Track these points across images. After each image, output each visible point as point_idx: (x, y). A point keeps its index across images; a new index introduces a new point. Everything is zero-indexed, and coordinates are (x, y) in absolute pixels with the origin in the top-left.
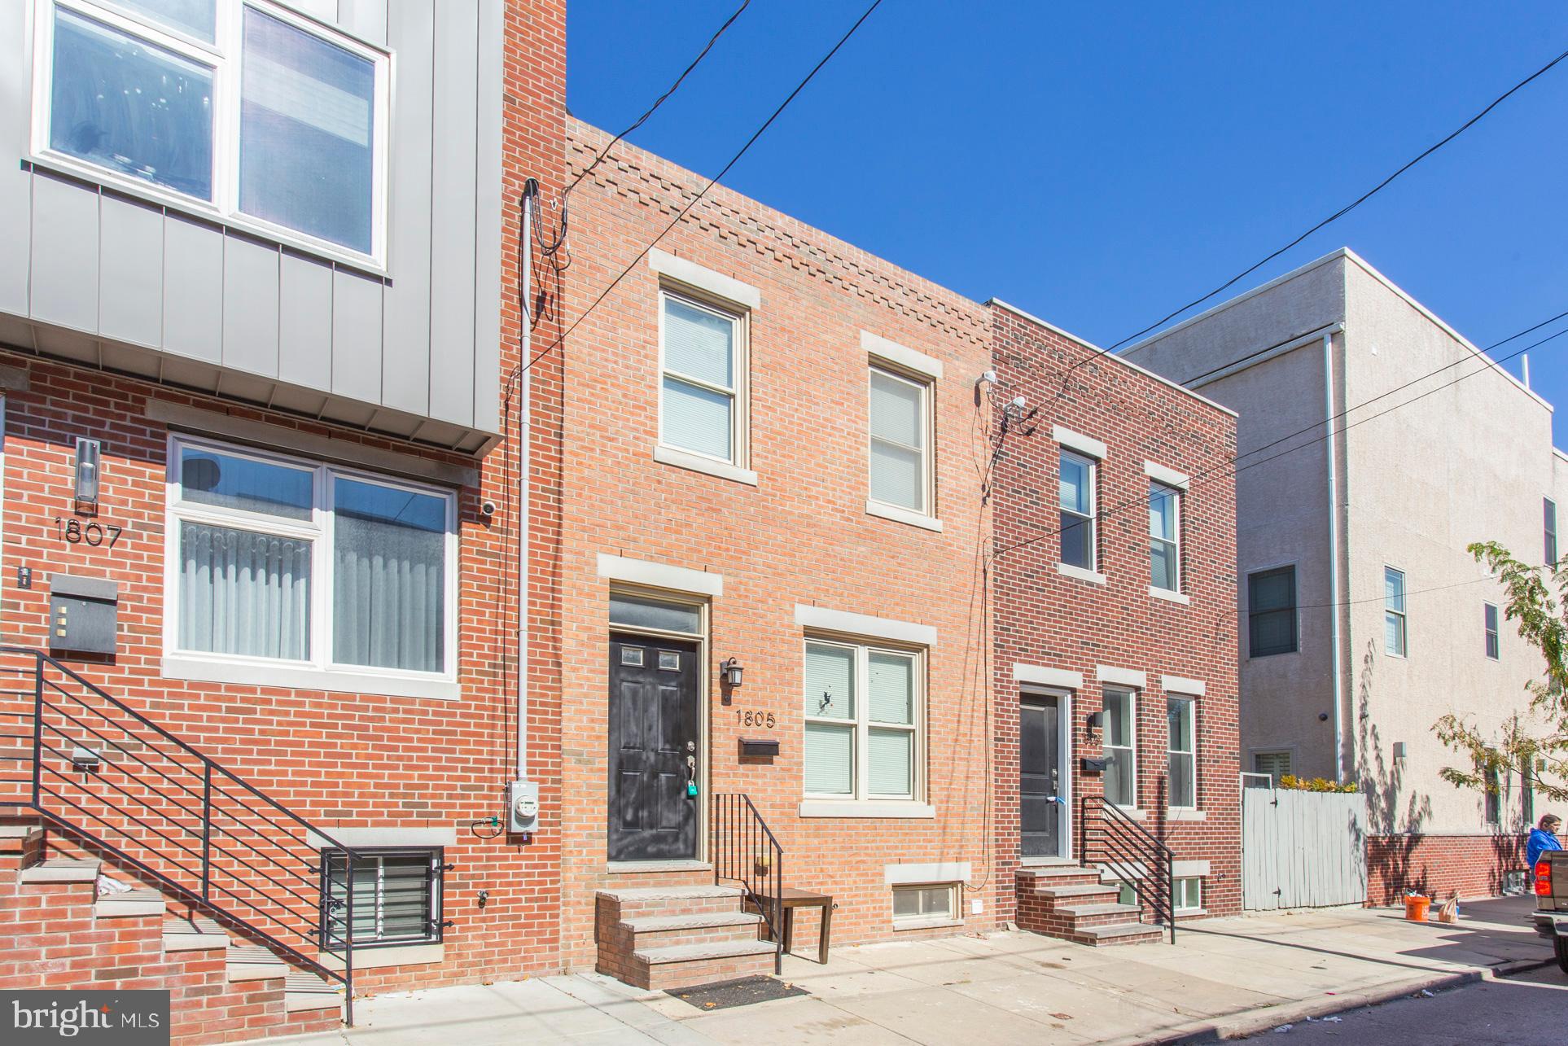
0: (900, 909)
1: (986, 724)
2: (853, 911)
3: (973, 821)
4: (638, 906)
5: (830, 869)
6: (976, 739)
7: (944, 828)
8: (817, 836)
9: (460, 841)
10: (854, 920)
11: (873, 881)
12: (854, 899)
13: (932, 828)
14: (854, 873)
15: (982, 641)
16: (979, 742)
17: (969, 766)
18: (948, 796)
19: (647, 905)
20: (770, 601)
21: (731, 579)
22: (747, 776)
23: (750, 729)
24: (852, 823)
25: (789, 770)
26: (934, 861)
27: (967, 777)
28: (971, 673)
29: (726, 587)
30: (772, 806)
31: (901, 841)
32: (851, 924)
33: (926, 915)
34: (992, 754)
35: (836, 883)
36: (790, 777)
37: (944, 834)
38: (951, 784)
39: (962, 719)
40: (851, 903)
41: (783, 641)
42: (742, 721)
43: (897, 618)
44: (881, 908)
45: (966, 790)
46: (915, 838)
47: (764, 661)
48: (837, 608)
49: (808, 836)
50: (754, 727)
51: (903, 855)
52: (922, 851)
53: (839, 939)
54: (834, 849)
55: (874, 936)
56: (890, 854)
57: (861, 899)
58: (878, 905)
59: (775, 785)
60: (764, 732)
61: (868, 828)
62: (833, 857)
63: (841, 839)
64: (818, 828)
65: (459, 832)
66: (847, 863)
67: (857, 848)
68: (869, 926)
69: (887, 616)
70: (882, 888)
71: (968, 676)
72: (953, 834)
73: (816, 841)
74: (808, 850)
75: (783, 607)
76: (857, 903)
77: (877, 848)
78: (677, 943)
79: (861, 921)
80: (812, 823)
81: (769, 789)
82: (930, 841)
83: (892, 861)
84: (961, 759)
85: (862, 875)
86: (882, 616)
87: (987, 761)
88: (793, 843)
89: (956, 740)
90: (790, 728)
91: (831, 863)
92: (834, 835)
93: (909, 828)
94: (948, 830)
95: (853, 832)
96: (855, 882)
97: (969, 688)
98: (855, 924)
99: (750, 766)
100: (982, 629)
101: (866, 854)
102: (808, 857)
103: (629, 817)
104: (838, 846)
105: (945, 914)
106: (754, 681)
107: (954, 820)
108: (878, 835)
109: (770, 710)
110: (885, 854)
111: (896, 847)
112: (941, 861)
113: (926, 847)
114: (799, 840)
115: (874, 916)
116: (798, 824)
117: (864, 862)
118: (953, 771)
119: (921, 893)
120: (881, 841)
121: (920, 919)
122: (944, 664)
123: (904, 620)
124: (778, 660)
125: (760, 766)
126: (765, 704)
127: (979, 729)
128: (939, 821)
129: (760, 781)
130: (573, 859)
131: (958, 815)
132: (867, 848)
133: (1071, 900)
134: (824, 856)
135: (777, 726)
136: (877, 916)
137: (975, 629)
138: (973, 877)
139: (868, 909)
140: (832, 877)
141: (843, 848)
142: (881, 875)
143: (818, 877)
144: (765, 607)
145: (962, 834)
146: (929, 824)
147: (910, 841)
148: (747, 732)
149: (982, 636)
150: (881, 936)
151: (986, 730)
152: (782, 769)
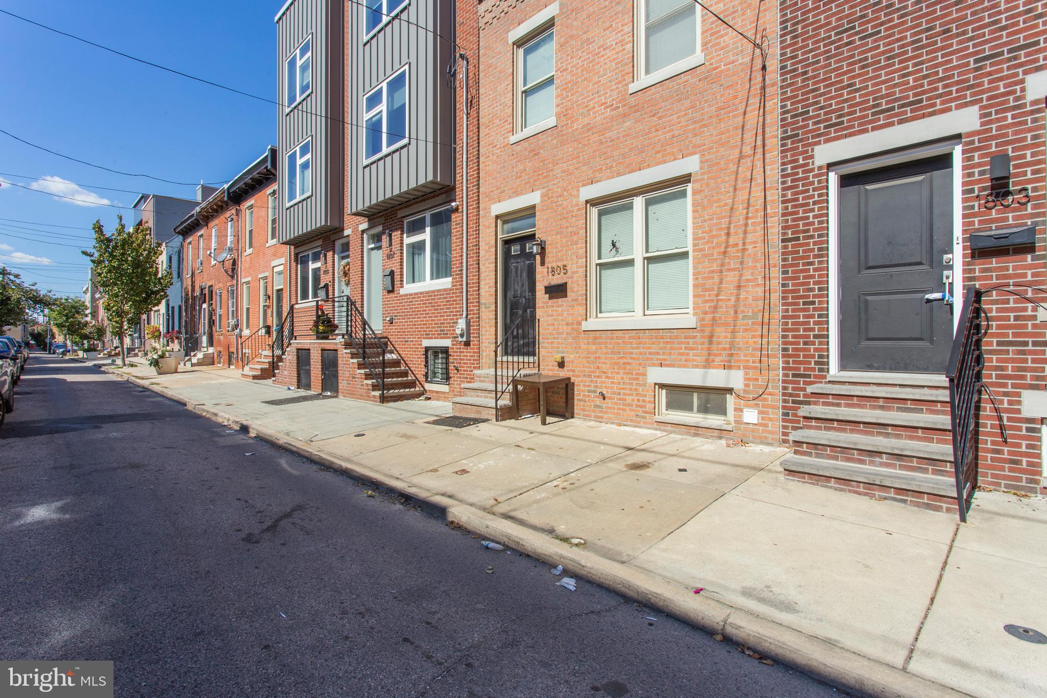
0: (669, 406)
1: (765, 229)
2: (620, 399)
3: (746, 330)
5: (604, 367)
6: (750, 247)
7: (711, 337)
8: (594, 344)
9: (453, 345)
10: (621, 407)
11: (637, 379)
12: (622, 391)
13: (694, 337)
14: (622, 372)
15: (759, 143)
16: (755, 249)
17: (741, 275)
18: (716, 307)
19: (483, 377)
20: (565, 193)
21: (544, 190)
22: (553, 307)
23: (555, 277)
24: (620, 334)
25: (576, 300)
26: (697, 366)
27: (739, 287)
28: (744, 181)
29: (542, 196)
30: (567, 324)
31: (662, 348)
32: (619, 409)
33: (701, 415)
34: (776, 258)
35: (608, 377)
36: (577, 305)
37: (711, 343)
38: (717, 295)
39: (732, 230)
40: (619, 394)
41: (572, 216)
42: (550, 274)
43: (658, 164)
44: (644, 401)
45: (738, 300)
46: (676, 345)
47: (562, 233)
48: (608, 178)
49: (588, 344)
50: (557, 276)
51: (665, 360)
52: (684, 358)
53: (610, 418)
54: (607, 353)
55: (639, 422)
56: (652, 359)
57: (627, 392)
58: (641, 399)
59: (569, 310)
60: (562, 278)
61: (633, 338)
62: (605, 358)
63: (611, 346)
64: (595, 338)
65: (453, 341)
66: (615, 363)
67: (624, 353)
68: (634, 413)
69: (649, 166)
70: (645, 385)
71: (740, 185)
72: (719, 343)
73: (594, 347)
74: (589, 353)
75: (573, 194)
76: (624, 394)
77: (641, 353)
78: (478, 396)
79: (628, 408)
80: (592, 335)
81: (565, 315)
82: (692, 349)
83: (654, 365)
84: (729, 270)
85: (628, 373)
86: (644, 169)
87: (767, 266)
88: (580, 348)
89: (725, 252)
90: (577, 272)
91: (605, 363)
92: (606, 343)
93: (671, 337)
94: (714, 339)
95: (621, 341)
96: (622, 378)
97: (742, 196)
98: (623, 409)
99: (555, 300)
100: (760, 131)
101: (632, 358)
102: (589, 358)
103: (515, 333)
104: (609, 351)
105: (722, 418)
106: (557, 247)
107: (722, 329)
108: (641, 343)
109: (565, 263)
110: (648, 359)
111: (658, 354)
112: (705, 367)
113: (688, 354)
114: (583, 346)
115: (637, 406)
116: (582, 335)
117: (629, 364)
118: (721, 283)
119: (695, 395)
120: (643, 348)
121: (693, 418)
122: (708, 185)
123: (665, 162)
124: (570, 229)
125: (560, 300)
126: (562, 260)
127: (756, 235)
128: (702, 331)
129: (560, 309)
130: (484, 354)
131: (727, 324)
132: (631, 353)
133: (835, 424)
134: (599, 358)
135: (569, 274)
136: (641, 406)
137: (749, 136)
138: (747, 385)
139: (633, 400)
140: (605, 373)
141: (612, 353)
142: (644, 375)
143: (595, 372)
144: (562, 199)
145: (732, 343)
146: (691, 333)
147: (671, 348)
148: (553, 279)
149: (760, 138)
150: (645, 423)
151: (765, 235)
152: (572, 300)
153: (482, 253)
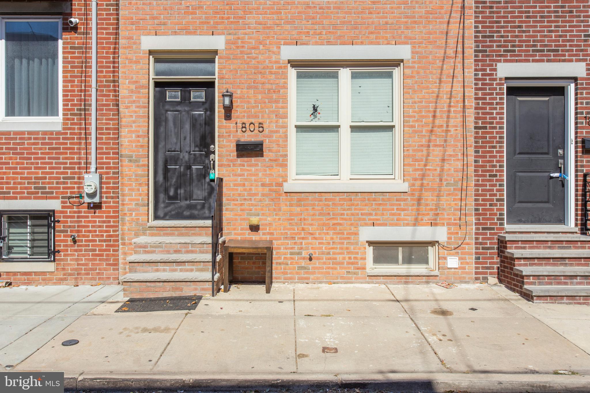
0: (377, 260)
1: (464, 117)
2: (330, 259)
3: (449, 195)
4: (145, 247)
5: (311, 229)
6: (452, 129)
7: (419, 200)
8: (298, 206)
9: (63, 207)
10: (331, 266)
11: (349, 238)
12: (331, 251)
13: (405, 200)
14: (331, 232)
15: (460, 49)
16: (456, 131)
17: (445, 151)
18: (424, 175)
19: (151, 247)
20: (261, 47)
21: (231, 37)
22: (243, 165)
23: (246, 134)
24: (331, 196)
25: (276, 160)
26: (408, 225)
27: (443, 160)
28: (448, 77)
29: (227, 42)
30: (263, 185)
31: (373, 210)
32: (329, 268)
33: (406, 266)
34: (471, 140)
35: (315, 238)
36: (277, 165)
37: (419, 204)
38: (425, 165)
39: (438, 114)
40: (329, 253)
41: (271, 73)
42: (239, 130)
43: (371, 43)
44: (355, 258)
45: (442, 170)
46: (388, 207)
47: (256, 88)
48: (316, 43)
49: (291, 205)
50: (248, 133)
51: (377, 220)
52: (395, 218)
53: (318, 278)
54: (314, 215)
55: (350, 278)
56: (364, 219)
57: (338, 251)
58: (352, 256)
59: (265, 171)
60: (256, 136)
61: (344, 200)
62: (312, 220)
63: (320, 208)
64: (299, 200)
65: (62, 202)
66: (324, 224)
67: (334, 214)
68: (345, 271)
69: (362, 43)
70: (357, 243)
71: (444, 78)
72: (427, 205)
73: (298, 209)
74: (291, 215)
75: (271, 49)
76: (334, 253)
77: (352, 214)
78: (157, 270)
79: (338, 266)
80: (296, 197)
81: (260, 174)
82: (404, 210)
83: (366, 225)
84: (436, 146)
85: (339, 234)
86: (357, 44)
87: (465, 146)
88: (280, 210)
89: (432, 131)
90: (277, 132)
91: (312, 225)
92: (314, 205)
93: (383, 200)
94: (423, 202)
95: (331, 203)
96: (332, 238)
97: (446, 88)
98: (332, 268)
99: (246, 159)
100: (460, 40)
101: (342, 219)
102: (292, 220)
103: (172, 193)
104: (317, 212)
105: (425, 266)
106: (249, 102)
107: (430, 193)
108: (352, 205)
109: (260, 120)
110: (360, 219)
111: (371, 214)
112: (414, 225)
113: (399, 215)
114: (284, 208)
115: (348, 263)
116: (284, 197)
117: (340, 224)
118: (428, 155)
119: (400, 249)
120: (355, 209)
121: (401, 269)
122: (418, 73)
123: (378, 44)
124: (268, 86)
125: (253, 159)
126: (257, 117)
127: (456, 120)
128: (413, 195)
129: (253, 169)
130: (127, 218)
131: (434, 190)
132: (343, 214)
133: (536, 261)
134: (305, 219)
135: (266, 131)
136: (352, 263)
137: (452, 42)
138: (449, 238)
139: (344, 258)
140: (312, 234)
141: (320, 214)
142: (357, 234)
143: (300, 234)
144: (257, 52)
145: (437, 205)
146: (402, 196)
147: (383, 210)
148: (244, 136)
149: (460, 46)
150: (356, 278)
151: (464, 121)
152: (270, 160)
153: (123, 92)
